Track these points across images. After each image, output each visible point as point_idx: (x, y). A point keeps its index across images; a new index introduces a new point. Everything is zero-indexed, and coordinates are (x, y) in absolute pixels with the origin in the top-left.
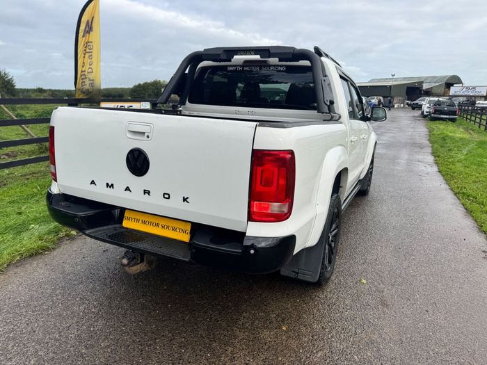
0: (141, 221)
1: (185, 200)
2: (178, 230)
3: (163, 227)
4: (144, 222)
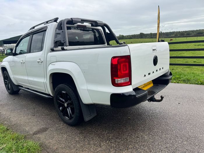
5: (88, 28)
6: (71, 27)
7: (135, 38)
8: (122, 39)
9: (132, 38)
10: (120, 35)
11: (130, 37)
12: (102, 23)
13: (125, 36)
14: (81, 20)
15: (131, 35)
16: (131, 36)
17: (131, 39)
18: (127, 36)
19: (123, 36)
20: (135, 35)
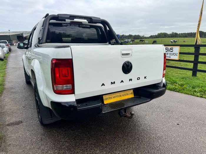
0: (112, 98)
1: (145, 78)
2: (129, 94)
3: (123, 95)
4: (114, 97)
5: (85, 25)
6: (62, 23)
7: (191, 37)
8: (175, 37)
9: (188, 36)
10: (173, 33)
11: (185, 35)
12: (99, 19)
13: (180, 34)
14: (70, 16)
15: (187, 33)
16: (187, 35)
17: (185, 37)
18: (182, 34)
19: (176, 34)
20: (191, 33)
